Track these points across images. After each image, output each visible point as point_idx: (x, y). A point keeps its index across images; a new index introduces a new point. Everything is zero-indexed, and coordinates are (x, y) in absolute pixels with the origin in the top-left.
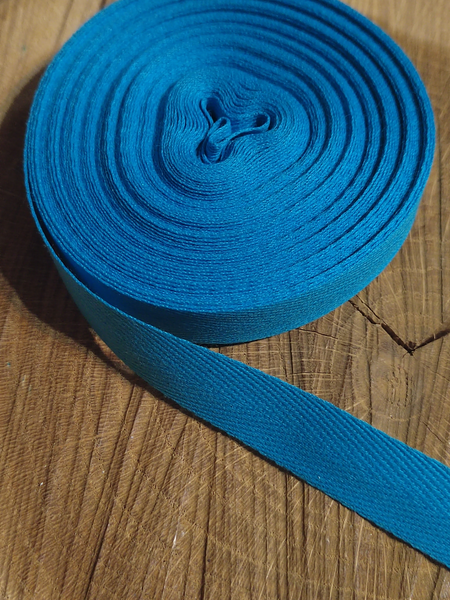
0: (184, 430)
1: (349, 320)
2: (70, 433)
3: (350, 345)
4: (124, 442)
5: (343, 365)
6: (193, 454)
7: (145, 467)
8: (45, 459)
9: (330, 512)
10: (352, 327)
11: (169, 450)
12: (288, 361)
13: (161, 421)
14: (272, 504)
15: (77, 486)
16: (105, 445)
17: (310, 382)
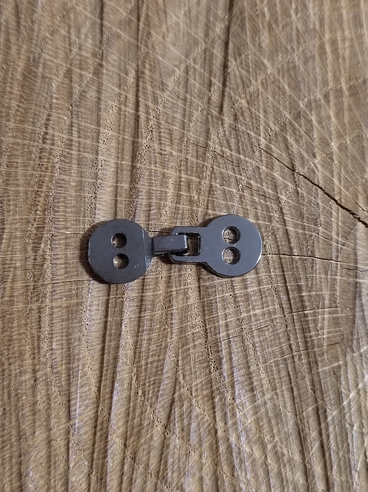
0: (173, 401)
1: (351, 237)
2: (37, 424)
3: (357, 267)
4: (105, 425)
5: (350, 295)
6: (189, 430)
7: (135, 453)
8: (14, 460)
9: (359, 477)
10: (356, 245)
11: (159, 429)
12: (284, 297)
13: (144, 393)
14: (289, 474)
15: (58, 487)
16: (82, 431)
17: (315, 321)
